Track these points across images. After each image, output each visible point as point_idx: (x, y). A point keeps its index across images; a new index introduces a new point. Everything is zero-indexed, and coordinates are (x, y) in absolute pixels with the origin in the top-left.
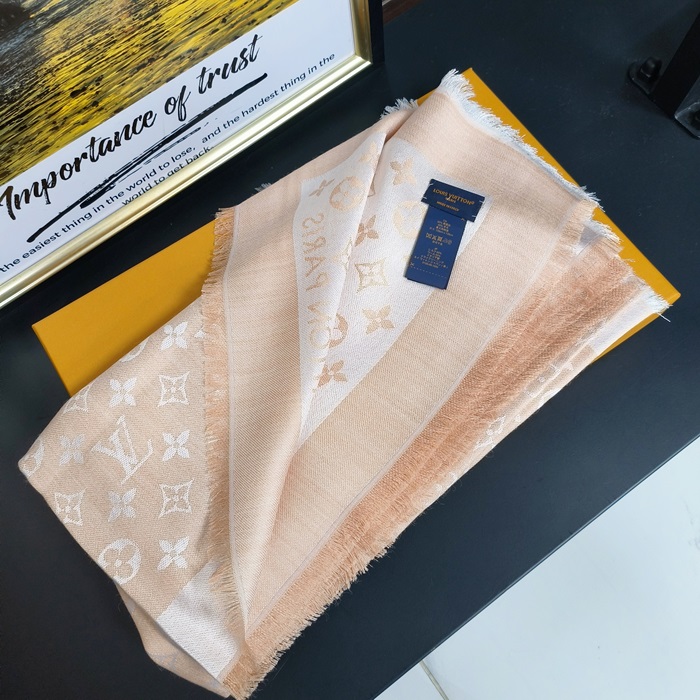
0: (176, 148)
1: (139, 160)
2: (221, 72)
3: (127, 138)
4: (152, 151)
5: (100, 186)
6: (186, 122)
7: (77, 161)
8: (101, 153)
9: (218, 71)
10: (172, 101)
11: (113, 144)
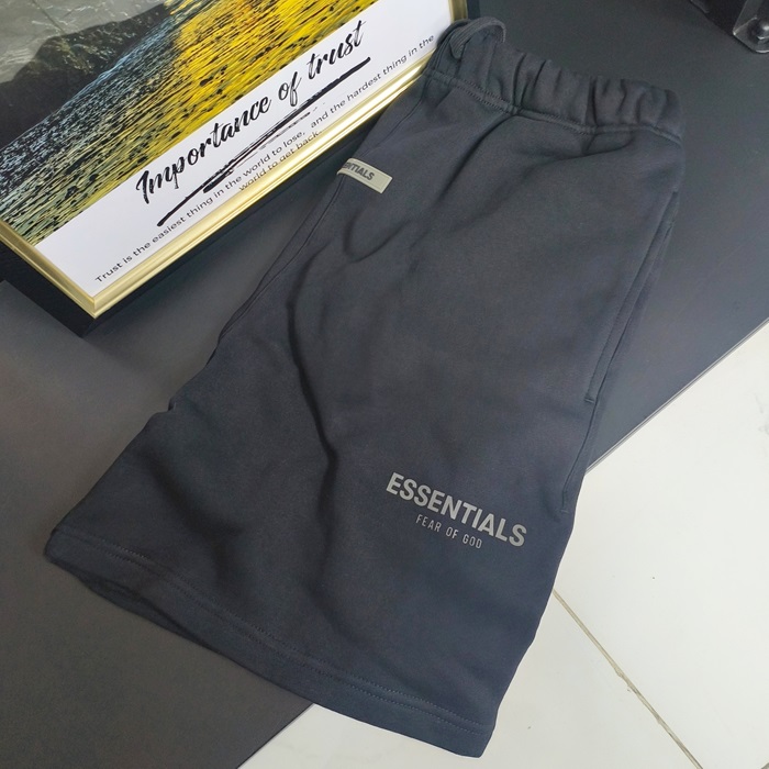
0: (287, 133)
1: (256, 146)
2: (329, 58)
3: (245, 124)
4: (267, 136)
5: (221, 171)
6: (297, 107)
7: (203, 147)
8: (223, 139)
9: (325, 57)
10: (285, 88)
11: (233, 129)
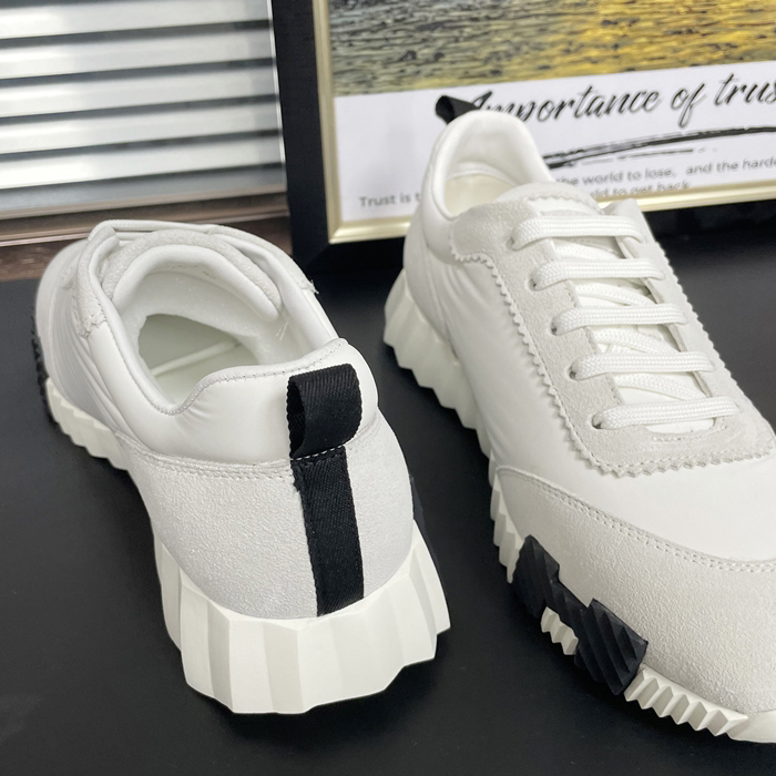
0: (658, 160)
1: (617, 149)
2: (747, 90)
3: (620, 110)
4: (634, 147)
5: (563, 155)
6: (684, 132)
7: (562, 106)
8: (588, 112)
9: (744, 87)
10: (683, 95)
11: (604, 108)
